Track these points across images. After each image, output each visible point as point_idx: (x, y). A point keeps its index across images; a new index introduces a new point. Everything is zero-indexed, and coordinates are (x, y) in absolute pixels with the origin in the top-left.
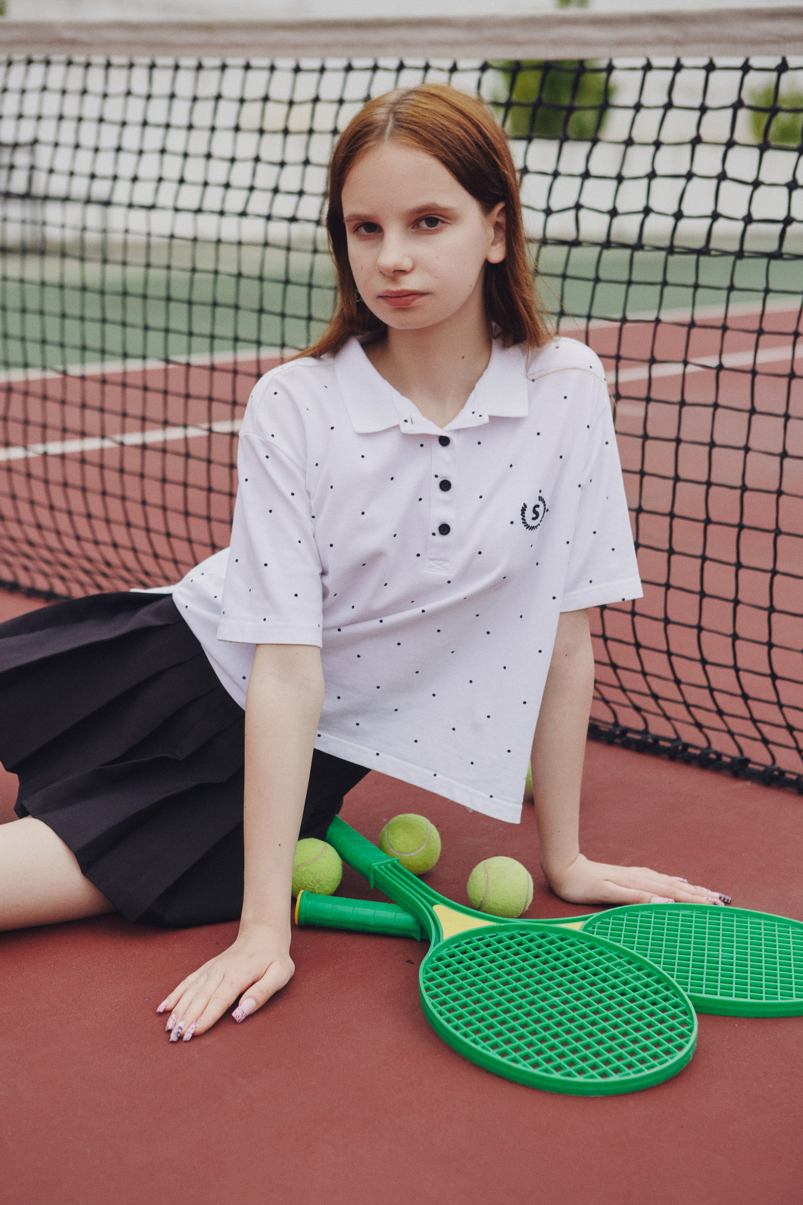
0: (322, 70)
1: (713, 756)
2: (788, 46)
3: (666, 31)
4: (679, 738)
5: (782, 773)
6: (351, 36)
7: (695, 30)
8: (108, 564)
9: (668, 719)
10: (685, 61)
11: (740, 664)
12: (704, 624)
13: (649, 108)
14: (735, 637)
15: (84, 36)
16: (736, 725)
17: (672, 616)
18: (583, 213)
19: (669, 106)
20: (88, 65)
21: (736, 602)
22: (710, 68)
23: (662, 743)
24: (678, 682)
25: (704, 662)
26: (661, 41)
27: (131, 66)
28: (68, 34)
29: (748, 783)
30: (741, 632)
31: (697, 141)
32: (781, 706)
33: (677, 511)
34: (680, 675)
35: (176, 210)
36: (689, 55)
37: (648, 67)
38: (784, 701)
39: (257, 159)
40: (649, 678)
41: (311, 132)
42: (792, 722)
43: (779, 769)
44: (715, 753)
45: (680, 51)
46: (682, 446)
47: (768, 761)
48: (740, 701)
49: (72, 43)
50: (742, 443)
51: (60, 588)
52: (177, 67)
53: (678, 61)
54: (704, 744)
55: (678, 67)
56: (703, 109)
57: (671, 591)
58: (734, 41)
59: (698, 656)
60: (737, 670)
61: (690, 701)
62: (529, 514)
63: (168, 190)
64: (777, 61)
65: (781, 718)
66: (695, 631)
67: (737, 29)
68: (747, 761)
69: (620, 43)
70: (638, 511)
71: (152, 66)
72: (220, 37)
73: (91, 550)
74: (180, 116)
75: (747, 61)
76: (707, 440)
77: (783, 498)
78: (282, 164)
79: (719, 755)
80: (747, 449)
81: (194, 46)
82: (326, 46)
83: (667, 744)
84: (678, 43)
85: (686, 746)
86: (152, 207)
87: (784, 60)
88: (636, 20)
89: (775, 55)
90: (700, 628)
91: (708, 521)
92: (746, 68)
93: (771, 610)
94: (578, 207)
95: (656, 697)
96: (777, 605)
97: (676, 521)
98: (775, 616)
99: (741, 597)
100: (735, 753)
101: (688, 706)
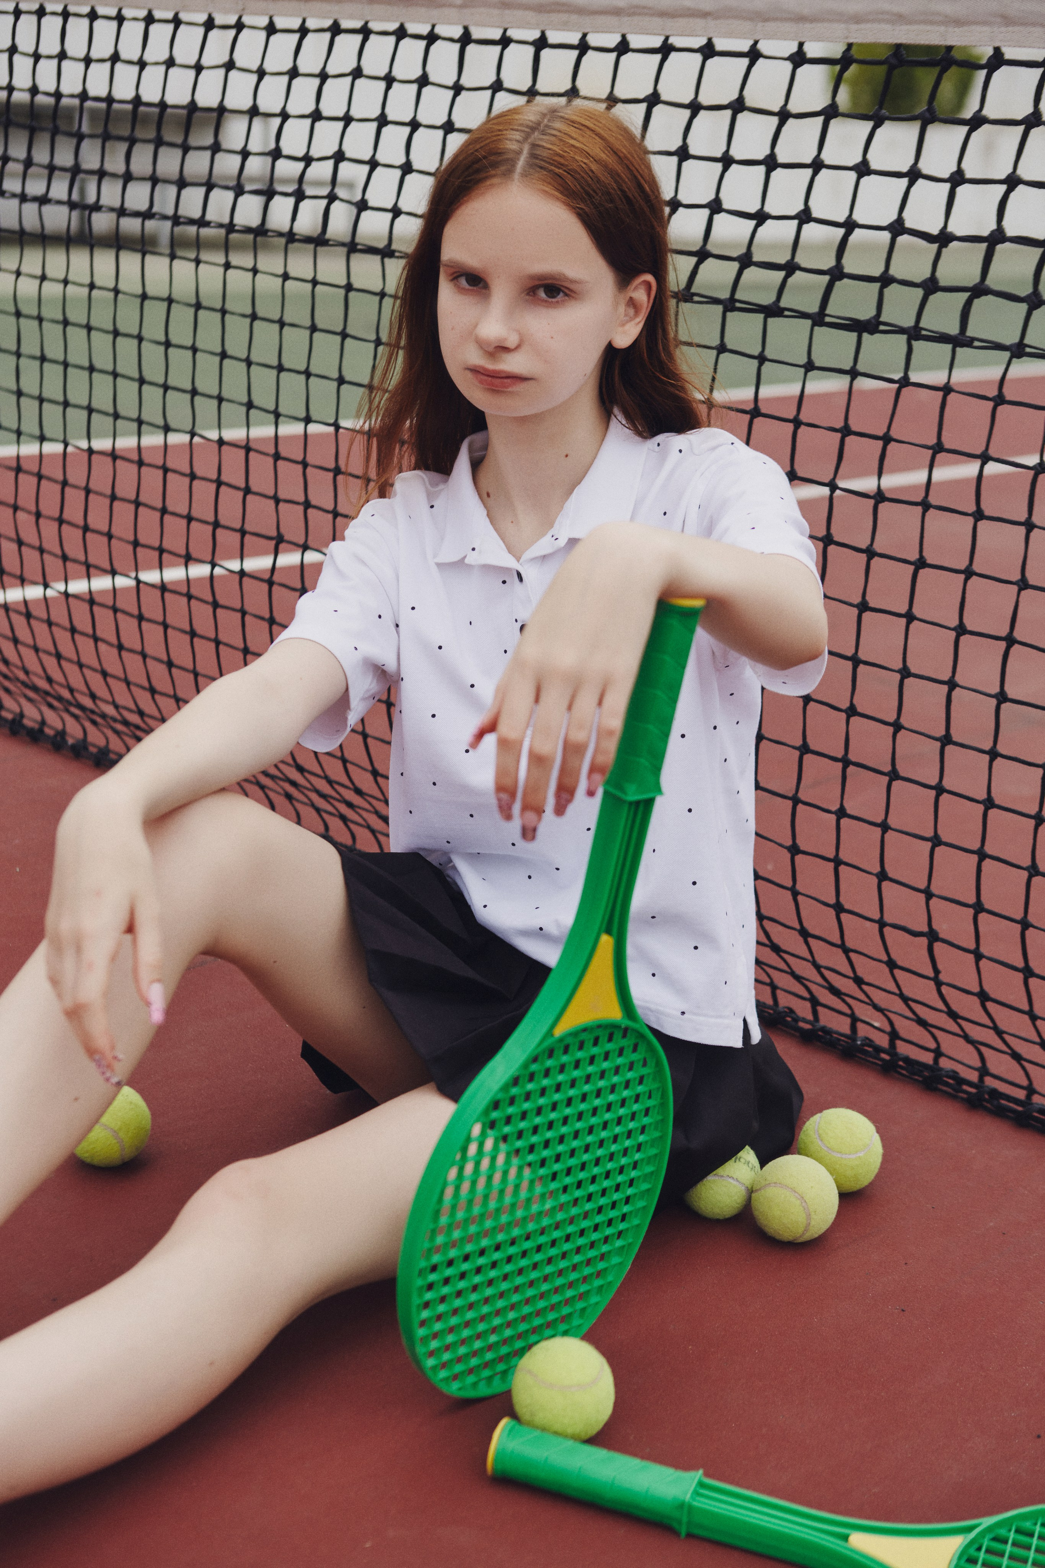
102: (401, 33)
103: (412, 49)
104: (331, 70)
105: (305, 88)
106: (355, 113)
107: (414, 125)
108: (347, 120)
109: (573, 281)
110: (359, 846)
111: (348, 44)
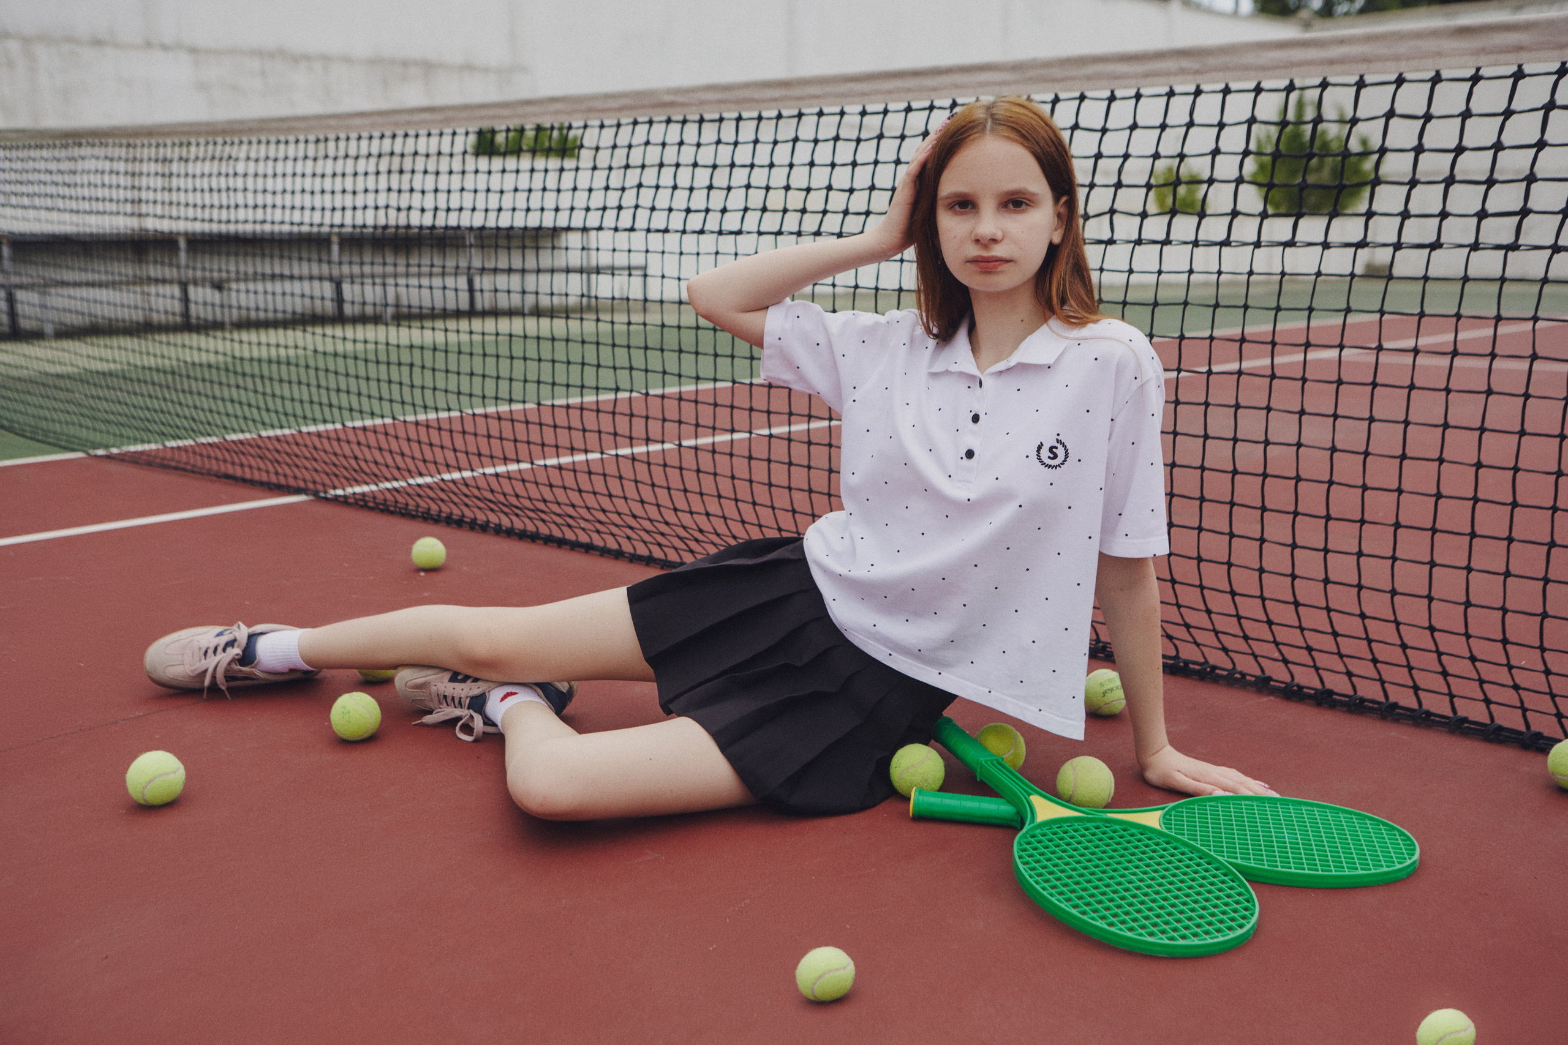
0: (886, 112)
1: (1238, 676)
2: (1295, 70)
3: (1185, 63)
4: (1206, 662)
5: (1300, 688)
6: (911, 83)
7: (1212, 61)
8: (701, 531)
9: (1198, 645)
10: (1204, 87)
11: (1266, 595)
12: (1233, 560)
13: (1172, 127)
14: (1261, 571)
15: (680, 99)
16: (1259, 648)
17: (1204, 556)
18: (1116, 217)
19: (1191, 124)
20: (684, 122)
21: (1262, 540)
22: (1226, 91)
23: (1191, 666)
24: (1209, 612)
25: (1233, 593)
26: (1182, 71)
27: (721, 120)
28: (668, 98)
29: (1272, 698)
30: (1266, 566)
31: (1216, 152)
32: (1302, 629)
33: (1206, 465)
34: (1211, 606)
35: (760, 233)
36: (1208, 82)
37: (1171, 94)
38: (1304, 625)
39: (829, 188)
40: (1182, 609)
41: (876, 163)
42: (1311, 643)
43: (1298, 685)
44: (1240, 673)
45: (1199, 79)
46: (1210, 409)
47: (1288, 679)
48: (1266, 627)
49: (672, 104)
50: (1264, 404)
51: (673, 556)
52: (760, 118)
53: (1198, 87)
54: (1230, 666)
55: (1198, 92)
56: (1221, 126)
57: (1203, 533)
58: (1247, 68)
59: (1228, 589)
60: (1263, 599)
61: (1219, 628)
62: (1045, 453)
63: (752, 218)
64: (1286, 82)
65: (1302, 640)
66: (1226, 567)
67: (1250, 59)
68: (1270, 679)
69: (1147, 75)
70: (1172, 466)
71: (739, 119)
72: (797, 92)
73: (686, 519)
74: (763, 158)
75: (1259, 83)
76: (1233, 402)
77: (1302, 449)
78: (851, 191)
79: (1243, 675)
80: (1269, 409)
81: (775, 100)
82: (890, 92)
83: (1197, 667)
84: (1197, 72)
85: (1214, 668)
86: (739, 233)
87: (1292, 81)
88: (1160, 55)
89: (1284, 77)
90: (1230, 565)
91: (1235, 472)
92: (1258, 90)
93: (1294, 546)
94: (1112, 212)
95: (1188, 626)
96: (1299, 542)
97: (1206, 473)
98: (1296, 551)
99: (1266, 536)
100: (1258, 673)
101: (1216, 633)
102: (669, 121)
103: (675, 128)
104: (634, 143)
105: (621, 153)
106: (647, 163)
107: (678, 165)
108: (643, 167)
109: (1033, 194)
110: (669, 558)
111: (642, 129)
